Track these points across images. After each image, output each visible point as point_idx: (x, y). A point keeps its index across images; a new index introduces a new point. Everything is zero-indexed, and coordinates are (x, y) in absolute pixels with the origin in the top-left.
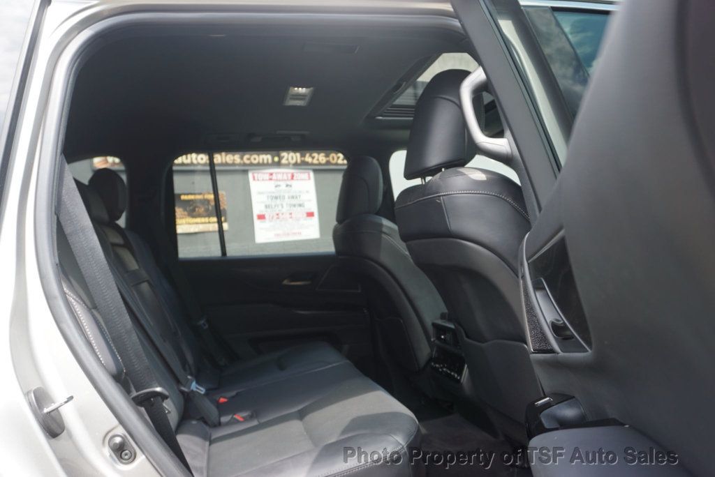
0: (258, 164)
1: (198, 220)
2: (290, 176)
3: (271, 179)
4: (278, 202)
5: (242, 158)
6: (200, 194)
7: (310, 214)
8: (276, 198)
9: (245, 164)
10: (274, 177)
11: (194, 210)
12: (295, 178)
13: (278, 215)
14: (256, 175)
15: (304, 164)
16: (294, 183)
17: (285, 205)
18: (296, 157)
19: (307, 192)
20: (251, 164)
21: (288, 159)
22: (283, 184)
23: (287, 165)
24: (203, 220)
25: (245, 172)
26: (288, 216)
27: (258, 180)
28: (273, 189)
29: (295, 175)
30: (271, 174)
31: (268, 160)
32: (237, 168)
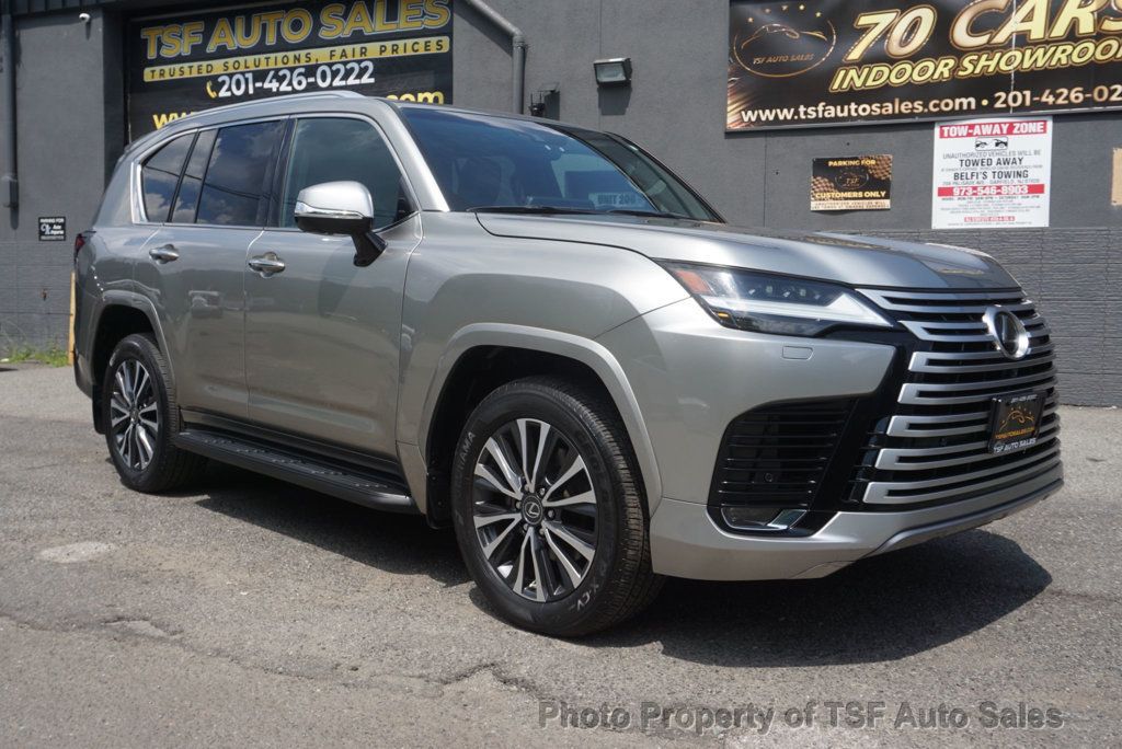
0: (953, 112)
1: (848, 195)
2: (1005, 128)
3: (969, 135)
4: (979, 169)
5: (925, 105)
6: (856, 159)
7: (1036, 189)
8: (975, 163)
9: (931, 114)
10: (977, 130)
11: (844, 181)
12: (1015, 131)
13: (975, 188)
14: (946, 129)
15: (1037, 105)
16: (1011, 139)
17: (990, 175)
18: (1024, 96)
19: (1037, 152)
20: (941, 113)
21: (1005, 102)
22: (991, 142)
23: (1005, 111)
24: (855, 194)
25: (931, 125)
26: (993, 191)
27: (949, 136)
28: (973, 149)
29: (1017, 125)
30: (972, 127)
31: (969, 104)
32: (917, 119)
